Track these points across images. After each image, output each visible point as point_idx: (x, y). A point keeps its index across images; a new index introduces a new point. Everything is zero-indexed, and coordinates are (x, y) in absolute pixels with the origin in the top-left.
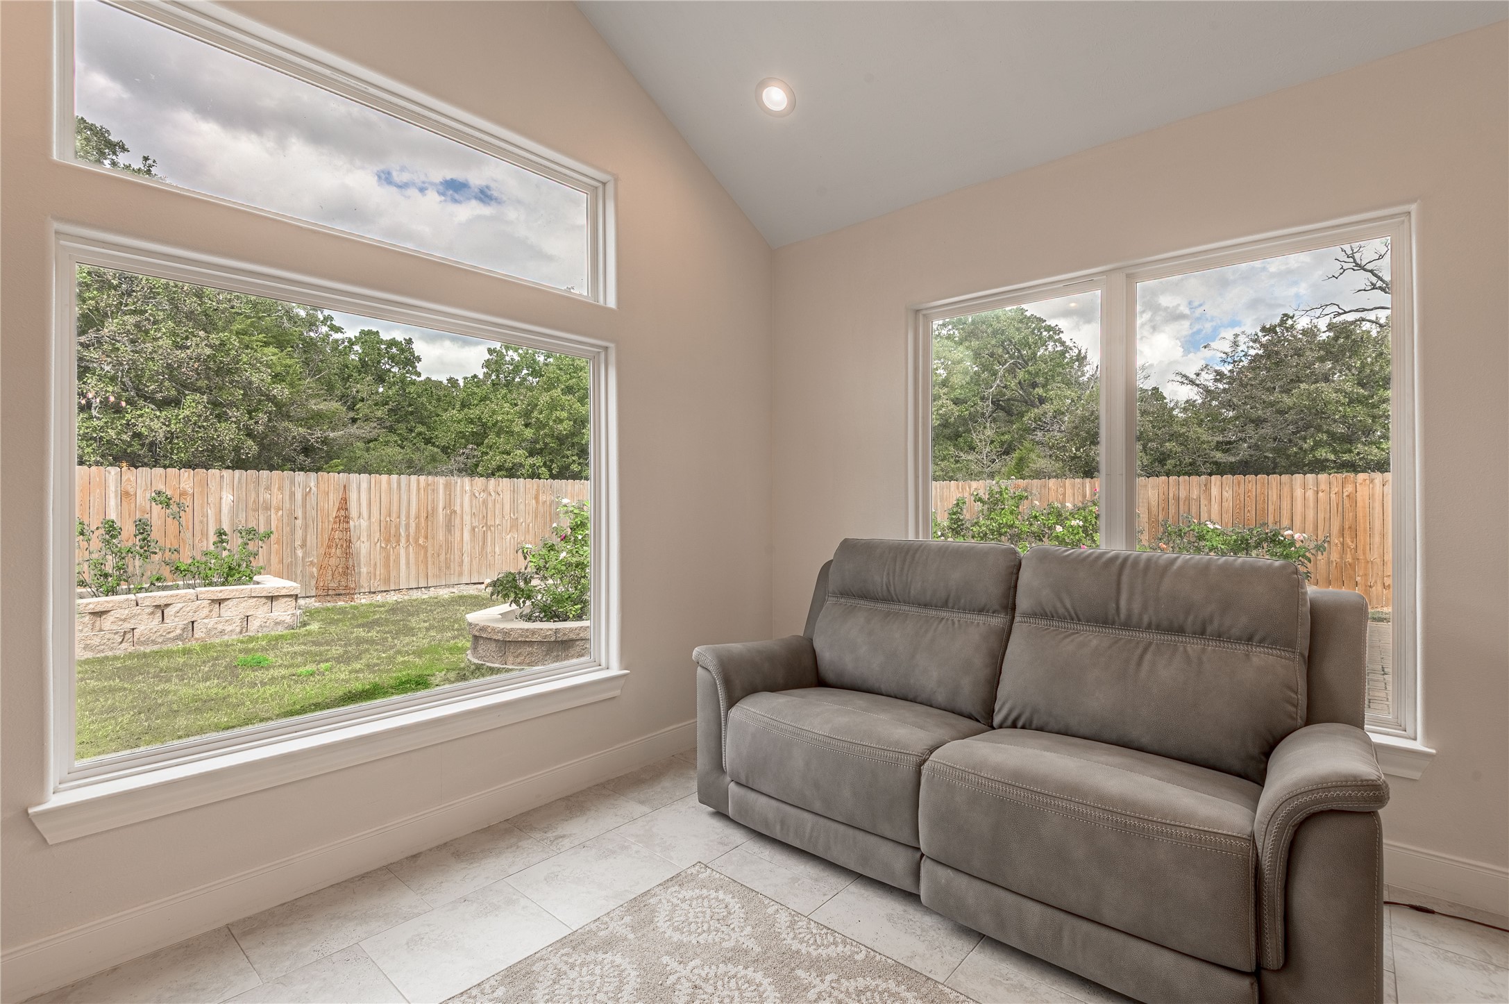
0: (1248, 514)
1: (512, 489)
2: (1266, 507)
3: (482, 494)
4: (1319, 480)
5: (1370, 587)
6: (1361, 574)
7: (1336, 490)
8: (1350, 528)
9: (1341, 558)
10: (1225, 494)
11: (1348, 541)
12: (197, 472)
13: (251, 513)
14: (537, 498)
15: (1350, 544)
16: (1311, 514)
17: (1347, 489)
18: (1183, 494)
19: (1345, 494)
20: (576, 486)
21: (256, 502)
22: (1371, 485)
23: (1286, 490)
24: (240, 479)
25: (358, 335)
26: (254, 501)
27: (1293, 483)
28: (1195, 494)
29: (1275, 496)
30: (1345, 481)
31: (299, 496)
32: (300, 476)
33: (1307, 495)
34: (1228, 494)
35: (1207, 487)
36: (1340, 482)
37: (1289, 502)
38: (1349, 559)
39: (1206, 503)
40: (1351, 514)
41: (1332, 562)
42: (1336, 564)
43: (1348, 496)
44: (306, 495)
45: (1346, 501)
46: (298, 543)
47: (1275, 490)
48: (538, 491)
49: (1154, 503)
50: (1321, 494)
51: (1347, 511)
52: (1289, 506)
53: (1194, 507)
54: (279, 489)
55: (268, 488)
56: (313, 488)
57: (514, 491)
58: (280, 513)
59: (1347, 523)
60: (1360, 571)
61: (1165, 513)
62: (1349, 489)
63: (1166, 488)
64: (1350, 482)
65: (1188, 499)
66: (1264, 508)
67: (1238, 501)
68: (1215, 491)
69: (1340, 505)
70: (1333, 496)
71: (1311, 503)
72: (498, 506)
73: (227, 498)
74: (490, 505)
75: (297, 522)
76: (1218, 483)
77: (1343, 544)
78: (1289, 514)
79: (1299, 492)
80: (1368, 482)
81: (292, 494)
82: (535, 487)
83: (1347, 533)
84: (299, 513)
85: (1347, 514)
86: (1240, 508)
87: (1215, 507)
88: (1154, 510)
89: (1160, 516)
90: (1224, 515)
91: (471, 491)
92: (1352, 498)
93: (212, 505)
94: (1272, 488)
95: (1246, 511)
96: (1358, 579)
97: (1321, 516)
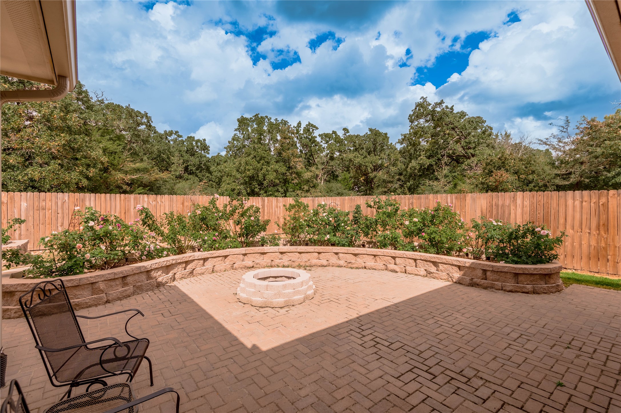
0: (539, 215)
1: (170, 200)
2: (550, 211)
3: (154, 203)
4: (583, 194)
5: (617, 263)
6: (611, 254)
7: (595, 201)
8: (604, 225)
9: (598, 243)
10: (525, 202)
11: (602, 232)
12: (9, 194)
13: (35, 211)
14: (183, 204)
15: (604, 235)
16: (578, 216)
17: (602, 200)
18: (500, 203)
19: (601, 203)
20: (204, 199)
21: (38, 206)
22: (618, 198)
23: (562, 201)
24: (30, 197)
25: (186, 138)
26: (37, 206)
27: (567, 196)
28: (507, 202)
29: (555, 205)
30: (601, 195)
31: (60, 204)
32: (60, 195)
33: (575, 203)
34: (527, 203)
35: (515, 199)
36: (597, 196)
37: (564, 208)
38: (603, 244)
39: (514, 208)
40: (604, 216)
41: (592, 245)
42: (594, 247)
43: (603, 205)
44: (63, 203)
45: (601, 208)
46: (59, 224)
47: (555, 201)
48: (183, 201)
49: (484, 208)
50: (584, 203)
51: (602, 214)
52: (564, 211)
53: (507, 210)
54: (50, 200)
55: (45, 200)
56: (67, 200)
57: (171, 201)
58: (50, 211)
59: (602, 222)
60: (610, 252)
61: (491, 214)
62: (603, 200)
63: (491, 200)
64: (604, 196)
65: (503, 206)
66: (548, 212)
67: (533, 207)
68: (519, 201)
69: (597, 210)
70: (592, 204)
71: (578, 209)
72: (162, 208)
73: (24, 205)
74: (158, 207)
75: (59, 215)
76: (521, 196)
77: (599, 234)
78: (564, 215)
79: (570, 202)
80: (616, 195)
81: (57, 203)
82: (182, 199)
83: (601, 228)
84: (60, 211)
85: (602, 216)
86: (534, 211)
87: (519, 211)
88: (484, 211)
89: (488, 215)
90: (524, 215)
91: (148, 201)
92: (606, 206)
93: (16, 208)
94: (553, 200)
95: (537, 213)
96: (609, 257)
97: (584, 217)
